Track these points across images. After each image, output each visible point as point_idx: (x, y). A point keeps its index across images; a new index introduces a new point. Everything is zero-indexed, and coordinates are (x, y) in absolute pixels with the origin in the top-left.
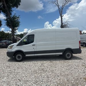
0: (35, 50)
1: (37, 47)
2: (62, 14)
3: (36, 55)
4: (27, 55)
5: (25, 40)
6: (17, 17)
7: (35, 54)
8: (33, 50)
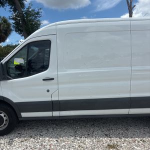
0: (55, 98)
1: (60, 86)
2: (131, 2)
3: (56, 114)
4: (24, 115)
5: (18, 61)
6: (36, 11)
7: (53, 110)
8: (47, 98)
